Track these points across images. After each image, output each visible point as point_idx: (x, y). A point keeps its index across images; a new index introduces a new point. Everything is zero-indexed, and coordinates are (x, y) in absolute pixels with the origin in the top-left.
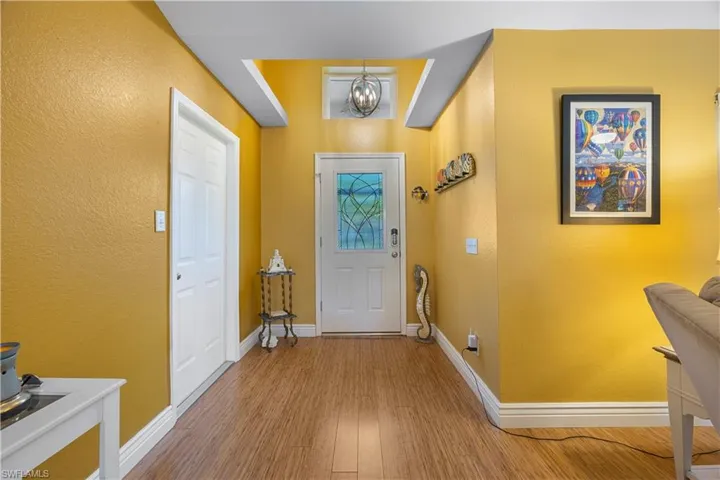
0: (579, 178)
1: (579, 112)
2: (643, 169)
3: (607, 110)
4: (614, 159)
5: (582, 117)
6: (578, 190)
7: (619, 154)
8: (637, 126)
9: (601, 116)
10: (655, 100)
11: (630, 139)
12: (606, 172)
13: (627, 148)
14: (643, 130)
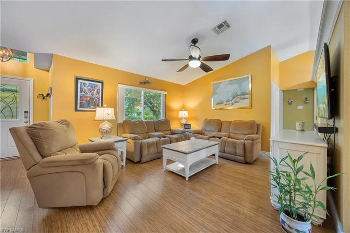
0: (80, 100)
1: (81, 83)
2: (99, 99)
3: (89, 84)
4: (91, 96)
5: (82, 84)
6: (80, 103)
7: (92, 95)
8: (98, 88)
9: (88, 85)
10: (102, 83)
11: (95, 91)
12: (89, 99)
13: (95, 94)
14: (99, 90)
